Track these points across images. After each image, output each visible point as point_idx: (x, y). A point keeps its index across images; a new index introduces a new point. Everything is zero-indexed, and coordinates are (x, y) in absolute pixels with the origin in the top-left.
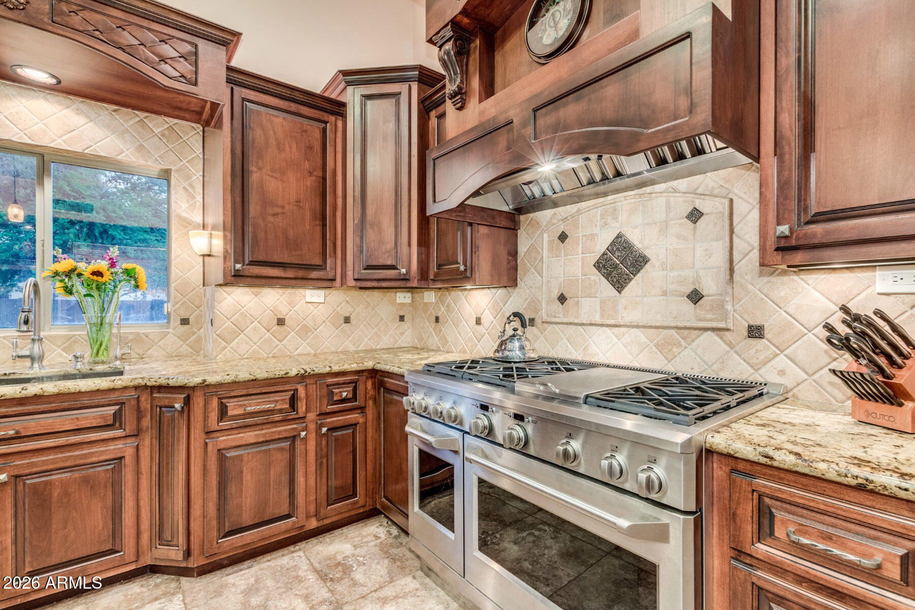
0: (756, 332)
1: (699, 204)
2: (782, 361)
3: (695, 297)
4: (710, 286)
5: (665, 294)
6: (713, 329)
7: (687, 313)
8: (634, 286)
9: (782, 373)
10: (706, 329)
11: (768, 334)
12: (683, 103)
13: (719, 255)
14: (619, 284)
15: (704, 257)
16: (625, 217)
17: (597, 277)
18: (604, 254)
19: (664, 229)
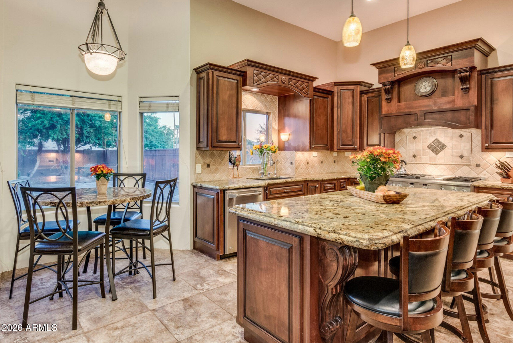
0: (478, 166)
1: (463, 134)
2: (485, 172)
3: (461, 157)
4: (466, 154)
5: (452, 156)
6: (467, 165)
7: (459, 161)
8: (441, 154)
9: (485, 175)
10: (464, 165)
11: (481, 166)
12: (468, 121)
13: (468, 147)
14: (437, 153)
15: (464, 147)
16: (438, 134)
17: (428, 150)
18: (431, 144)
19: (452, 139)
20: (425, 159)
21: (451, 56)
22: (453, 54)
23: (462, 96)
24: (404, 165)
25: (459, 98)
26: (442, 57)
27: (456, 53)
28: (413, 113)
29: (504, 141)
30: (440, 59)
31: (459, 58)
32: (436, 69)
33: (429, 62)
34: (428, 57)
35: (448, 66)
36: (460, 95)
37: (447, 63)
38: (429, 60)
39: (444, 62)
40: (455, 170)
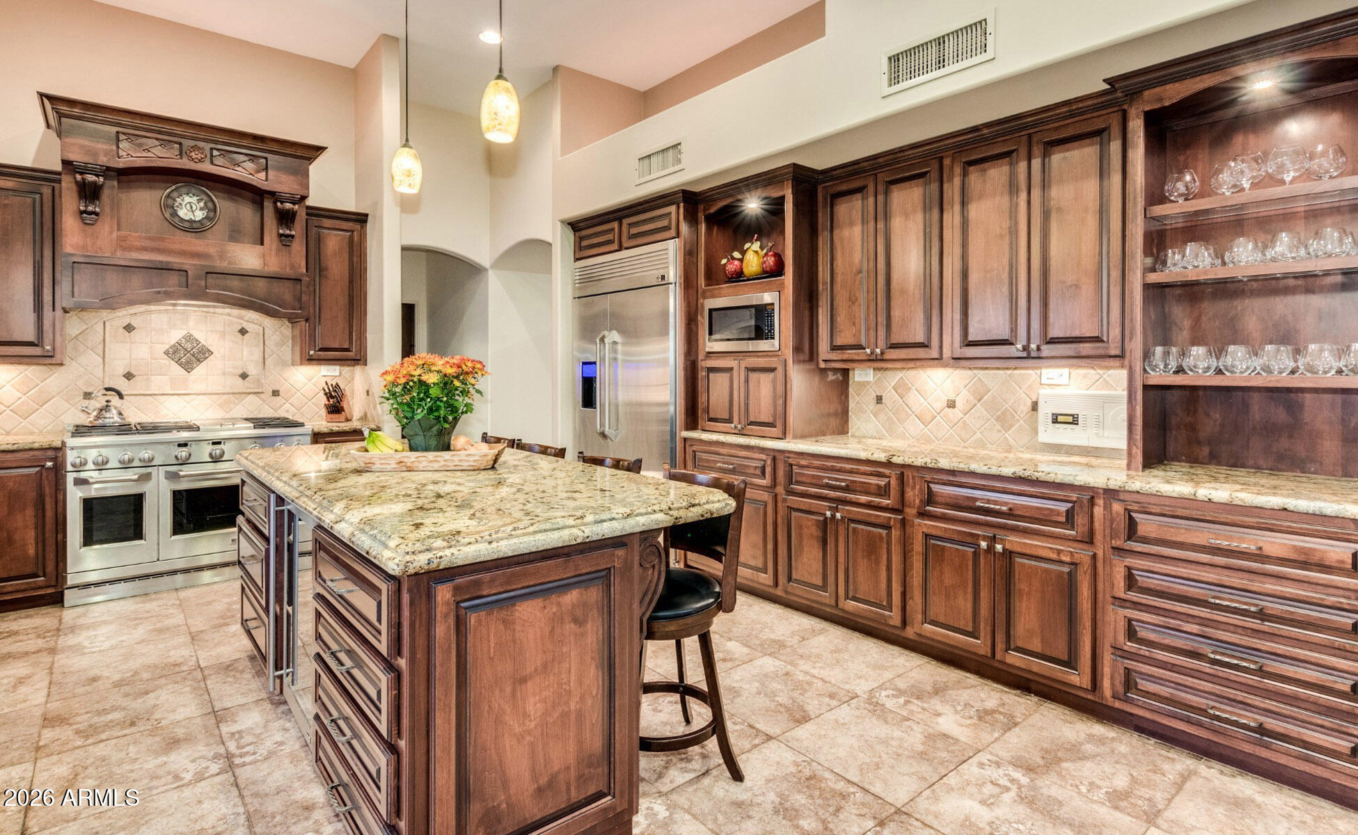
0: (276, 393)
1: (245, 325)
2: (287, 405)
3: (244, 376)
4: (253, 371)
5: (224, 374)
6: (254, 393)
7: (240, 385)
8: (200, 370)
9: (287, 411)
10: (250, 393)
11: (281, 393)
12: (297, 304)
13: (257, 355)
14: (188, 367)
15: (248, 355)
16: (192, 323)
17: (166, 361)
18: (174, 346)
19: (223, 335)
20: (159, 383)
21: (266, 158)
22: (269, 156)
23: (278, 250)
24: (115, 401)
25: (273, 253)
26: (246, 155)
27: (276, 157)
28: (176, 267)
29: (336, 346)
30: (242, 158)
31: (278, 169)
32: (232, 176)
33: (215, 153)
34: (216, 142)
35: (259, 179)
36: (274, 247)
37: (258, 172)
38: (217, 150)
39: (250, 166)
40: (232, 406)
